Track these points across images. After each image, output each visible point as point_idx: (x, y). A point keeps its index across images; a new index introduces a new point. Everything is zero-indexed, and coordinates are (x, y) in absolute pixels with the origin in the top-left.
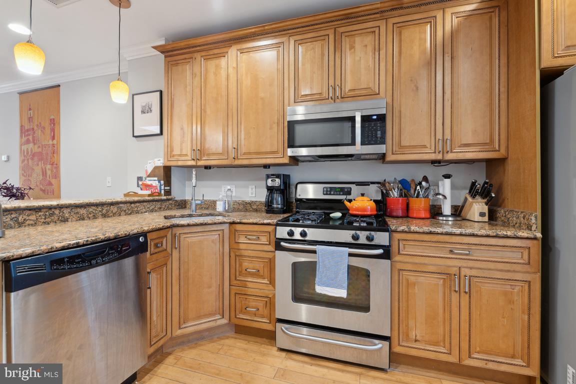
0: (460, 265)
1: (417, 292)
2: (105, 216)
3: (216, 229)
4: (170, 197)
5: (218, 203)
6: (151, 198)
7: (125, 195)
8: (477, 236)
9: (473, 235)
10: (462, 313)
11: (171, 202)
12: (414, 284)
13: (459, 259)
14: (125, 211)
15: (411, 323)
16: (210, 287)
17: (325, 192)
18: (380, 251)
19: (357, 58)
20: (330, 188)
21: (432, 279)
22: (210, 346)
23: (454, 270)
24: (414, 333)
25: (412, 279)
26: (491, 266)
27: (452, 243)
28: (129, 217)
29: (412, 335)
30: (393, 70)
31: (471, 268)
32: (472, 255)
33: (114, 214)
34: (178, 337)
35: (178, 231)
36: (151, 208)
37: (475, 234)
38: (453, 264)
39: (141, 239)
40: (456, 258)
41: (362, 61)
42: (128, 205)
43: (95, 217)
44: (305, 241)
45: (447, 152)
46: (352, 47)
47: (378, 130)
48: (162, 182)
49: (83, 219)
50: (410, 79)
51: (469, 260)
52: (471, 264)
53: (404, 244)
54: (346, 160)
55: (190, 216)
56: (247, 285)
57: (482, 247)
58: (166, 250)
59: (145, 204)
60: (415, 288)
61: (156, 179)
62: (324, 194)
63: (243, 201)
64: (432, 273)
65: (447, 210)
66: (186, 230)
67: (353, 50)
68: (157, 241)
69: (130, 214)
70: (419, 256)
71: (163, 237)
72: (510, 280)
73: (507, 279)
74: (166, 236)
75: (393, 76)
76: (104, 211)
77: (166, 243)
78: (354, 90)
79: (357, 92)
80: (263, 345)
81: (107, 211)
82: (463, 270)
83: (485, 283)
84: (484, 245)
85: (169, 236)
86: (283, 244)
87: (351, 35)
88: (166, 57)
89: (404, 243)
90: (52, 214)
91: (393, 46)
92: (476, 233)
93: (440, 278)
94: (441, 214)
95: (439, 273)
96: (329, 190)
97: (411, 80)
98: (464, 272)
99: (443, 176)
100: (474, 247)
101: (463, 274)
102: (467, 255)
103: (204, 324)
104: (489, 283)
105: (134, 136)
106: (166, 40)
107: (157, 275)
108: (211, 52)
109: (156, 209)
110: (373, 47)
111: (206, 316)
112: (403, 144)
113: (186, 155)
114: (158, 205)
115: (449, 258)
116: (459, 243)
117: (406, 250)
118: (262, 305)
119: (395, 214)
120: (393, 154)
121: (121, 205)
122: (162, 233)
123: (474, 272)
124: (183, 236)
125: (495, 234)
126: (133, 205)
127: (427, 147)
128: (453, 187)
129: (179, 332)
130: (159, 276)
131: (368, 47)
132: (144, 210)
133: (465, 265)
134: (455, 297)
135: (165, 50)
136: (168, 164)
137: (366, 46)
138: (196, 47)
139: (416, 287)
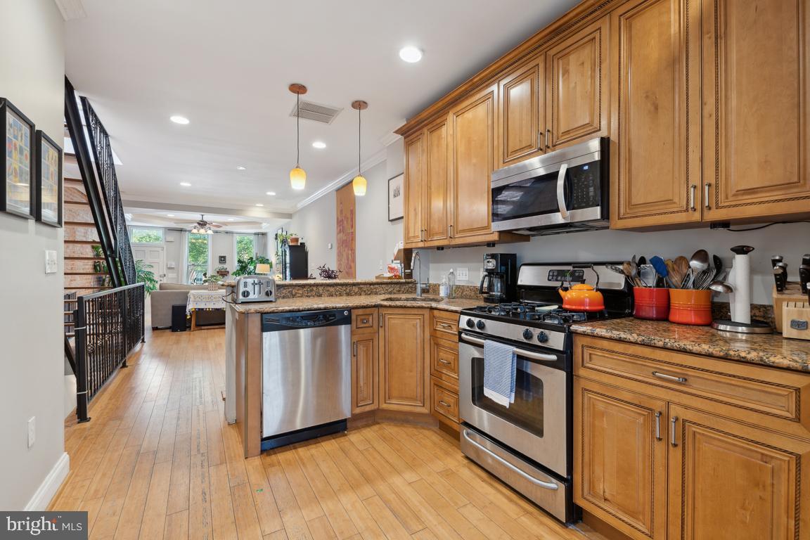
0: (668, 398)
1: (605, 426)
2: (348, 294)
3: (416, 313)
4: (410, 280)
5: (441, 287)
6: (389, 281)
7: (377, 278)
8: (691, 353)
9: (684, 351)
10: (671, 478)
11: (411, 285)
12: (603, 414)
13: (666, 387)
14: (365, 291)
15: (598, 470)
16: (411, 371)
17: (550, 278)
18: (553, 357)
19: (572, 85)
20: (558, 271)
21: (628, 412)
22: (410, 430)
23: (659, 406)
24: (601, 487)
25: (600, 406)
26: (723, 410)
27: (654, 360)
28: (368, 297)
29: (600, 488)
30: (619, 89)
31: (686, 407)
32: (689, 386)
33: (356, 294)
34: (384, 410)
35: (383, 311)
36: (390, 290)
37: (688, 351)
38: (659, 396)
39: (346, 313)
40: (662, 387)
41: (578, 88)
42: (368, 286)
43: (341, 295)
44: (482, 334)
45: (709, 208)
46: (566, 72)
47: (591, 187)
48: (403, 265)
49: (332, 296)
50: (645, 95)
51: (681, 392)
52: (686, 400)
53: (590, 354)
54: (558, 233)
55: (414, 299)
56: (441, 376)
57: (706, 375)
58: (372, 327)
59: (383, 286)
60: (603, 421)
61: (399, 261)
62: (549, 280)
63: (474, 287)
64: (626, 402)
65: (740, 312)
66: (390, 311)
67: (566, 75)
68: (363, 317)
69: (370, 294)
70: (608, 373)
71: (369, 315)
72: (757, 443)
73: (752, 441)
74: (372, 314)
75: (619, 97)
76: (348, 290)
77: (372, 320)
78: (568, 131)
79: (572, 135)
80: (453, 447)
81: (350, 291)
82: (672, 406)
83: (715, 438)
84: (707, 371)
85: (375, 315)
86: (463, 335)
87: (563, 55)
88: (405, 138)
89: (590, 352)
90: (312, 290)
91: (620, 50)
92: (689, 347)
93: (639, 413)
94: (727, 319)
95: (636, 405)
96: (555, 274)
97: (647, 97)
98: (675, 411)
99: (732, 250)
100: (691, 372)
101: (673, 414)
102: (679, 383)
103: (405, 406)
104: (720, 440)
105: (389, 221)
106: (407, 120)
107: (364, 347)
108: (435, 123)
109: (395, 291)
110: (593, 62)
111: (407, 398)
112: (634, 201)
113: (418, 237)
114: (397, 288)
115: (650, 384)
116: (665, 362)
117: (593, 362)
118: (453, 401)
119: (643, 314)
120: (619, 219)
121: (361, 286)
122: (368, 311)
123: (689, 415)
124: (387, 317)
125: (722, 354)
126: (372, 286)
127: (675, 203)
128: (753, 270)
129: (384, 406)
130: (365, 348)
131: (585, 65)
132: (383, 292)
133: (677, 400)
134: (659, 448)
135: (404, 132)
136: (409, 246)
137: (583, 63)
138: (423, 122)
139: (605, 419)
